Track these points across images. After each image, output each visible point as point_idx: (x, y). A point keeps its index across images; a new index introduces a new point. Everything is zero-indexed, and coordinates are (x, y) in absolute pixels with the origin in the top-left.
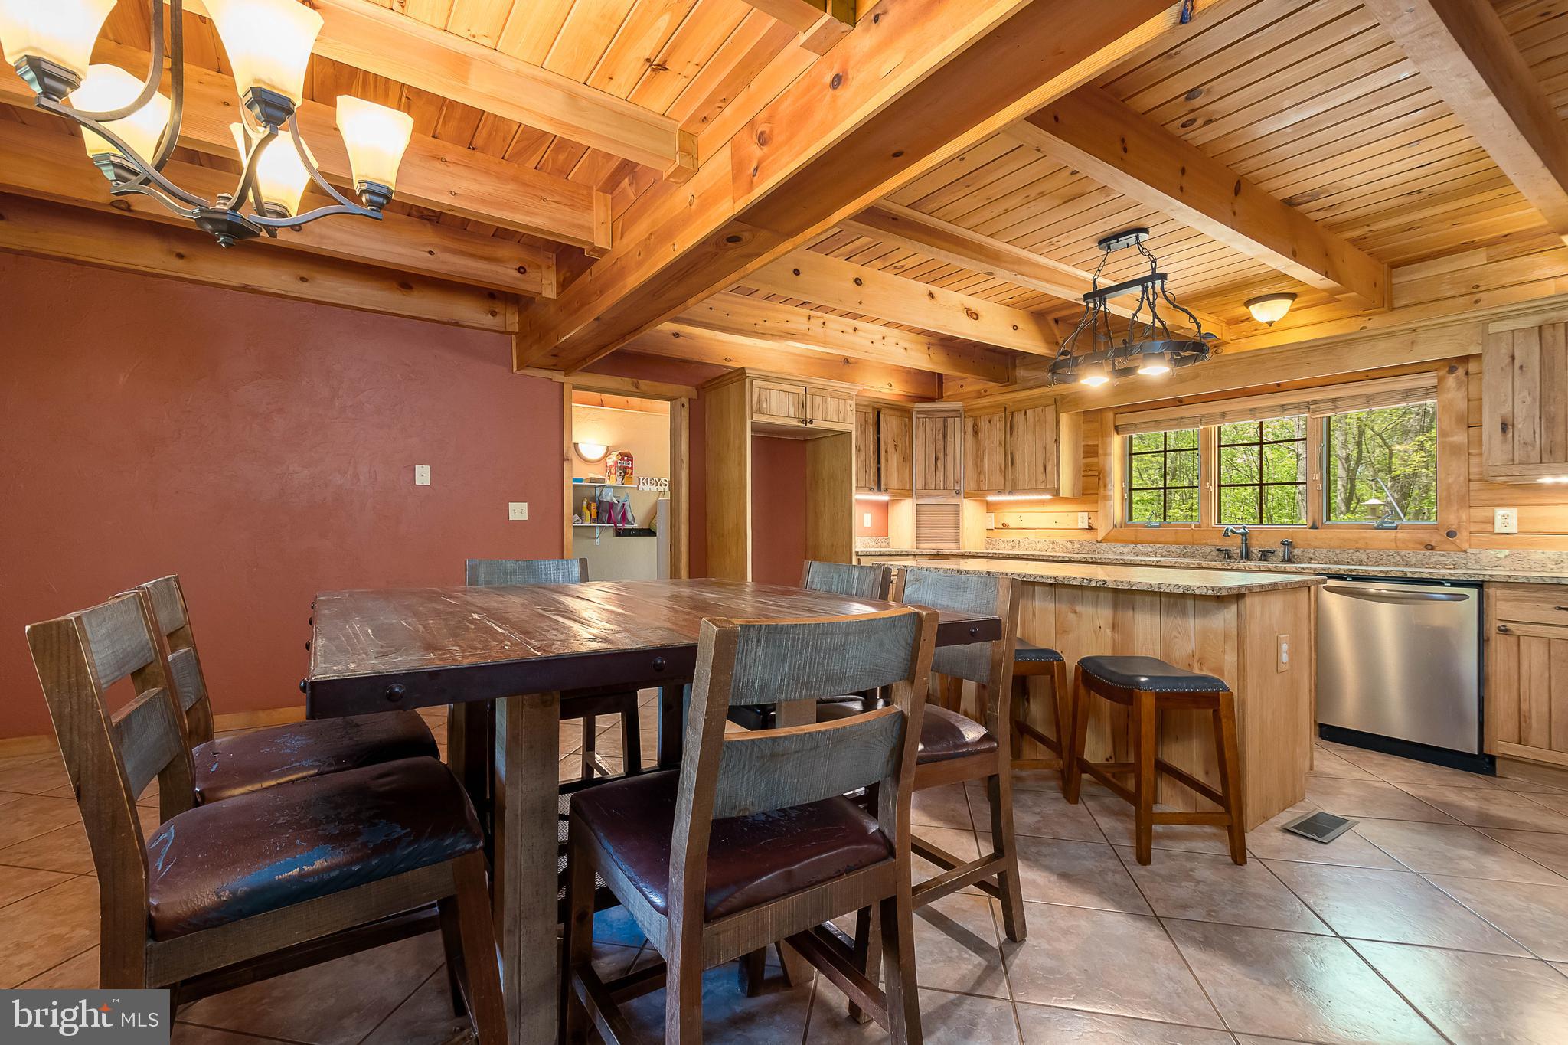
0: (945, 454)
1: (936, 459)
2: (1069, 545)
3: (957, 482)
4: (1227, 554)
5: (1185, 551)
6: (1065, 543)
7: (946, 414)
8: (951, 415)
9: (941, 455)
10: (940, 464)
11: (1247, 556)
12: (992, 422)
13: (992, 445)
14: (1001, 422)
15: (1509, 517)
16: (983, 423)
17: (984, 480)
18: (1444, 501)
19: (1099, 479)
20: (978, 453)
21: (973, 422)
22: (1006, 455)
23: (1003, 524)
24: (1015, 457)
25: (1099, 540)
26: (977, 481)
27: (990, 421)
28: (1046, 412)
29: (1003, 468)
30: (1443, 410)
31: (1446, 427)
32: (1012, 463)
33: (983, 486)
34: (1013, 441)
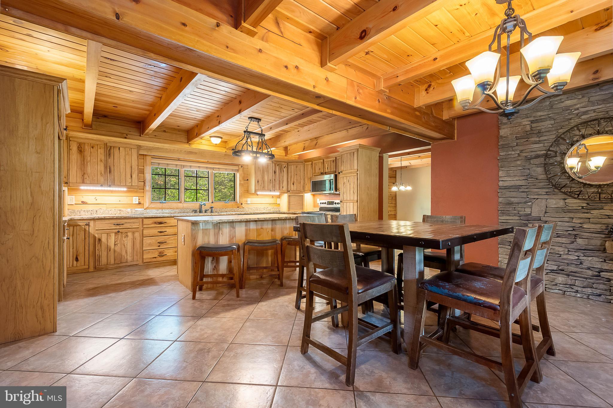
5: (181, 211)
12: (94, 148)
13: (95, 160)
14: (102, 150)
15: (249, 200)
16: (86, 147)
17: (88, 178)
18: (240, 197)
19: (144, 183)
20: (83, 163)
21: (78, 145)
22: (106, 167)
23: (82, 202)
24: (112, 169)
25: (145, 208)
26: (82, 178)
27: (93, 148)
28: (132, 151)
29: (103, 173)
30: (240, 175)
31: (241, 179)
32: (110, 172)
33: (87, 181)
34: (110, 161)
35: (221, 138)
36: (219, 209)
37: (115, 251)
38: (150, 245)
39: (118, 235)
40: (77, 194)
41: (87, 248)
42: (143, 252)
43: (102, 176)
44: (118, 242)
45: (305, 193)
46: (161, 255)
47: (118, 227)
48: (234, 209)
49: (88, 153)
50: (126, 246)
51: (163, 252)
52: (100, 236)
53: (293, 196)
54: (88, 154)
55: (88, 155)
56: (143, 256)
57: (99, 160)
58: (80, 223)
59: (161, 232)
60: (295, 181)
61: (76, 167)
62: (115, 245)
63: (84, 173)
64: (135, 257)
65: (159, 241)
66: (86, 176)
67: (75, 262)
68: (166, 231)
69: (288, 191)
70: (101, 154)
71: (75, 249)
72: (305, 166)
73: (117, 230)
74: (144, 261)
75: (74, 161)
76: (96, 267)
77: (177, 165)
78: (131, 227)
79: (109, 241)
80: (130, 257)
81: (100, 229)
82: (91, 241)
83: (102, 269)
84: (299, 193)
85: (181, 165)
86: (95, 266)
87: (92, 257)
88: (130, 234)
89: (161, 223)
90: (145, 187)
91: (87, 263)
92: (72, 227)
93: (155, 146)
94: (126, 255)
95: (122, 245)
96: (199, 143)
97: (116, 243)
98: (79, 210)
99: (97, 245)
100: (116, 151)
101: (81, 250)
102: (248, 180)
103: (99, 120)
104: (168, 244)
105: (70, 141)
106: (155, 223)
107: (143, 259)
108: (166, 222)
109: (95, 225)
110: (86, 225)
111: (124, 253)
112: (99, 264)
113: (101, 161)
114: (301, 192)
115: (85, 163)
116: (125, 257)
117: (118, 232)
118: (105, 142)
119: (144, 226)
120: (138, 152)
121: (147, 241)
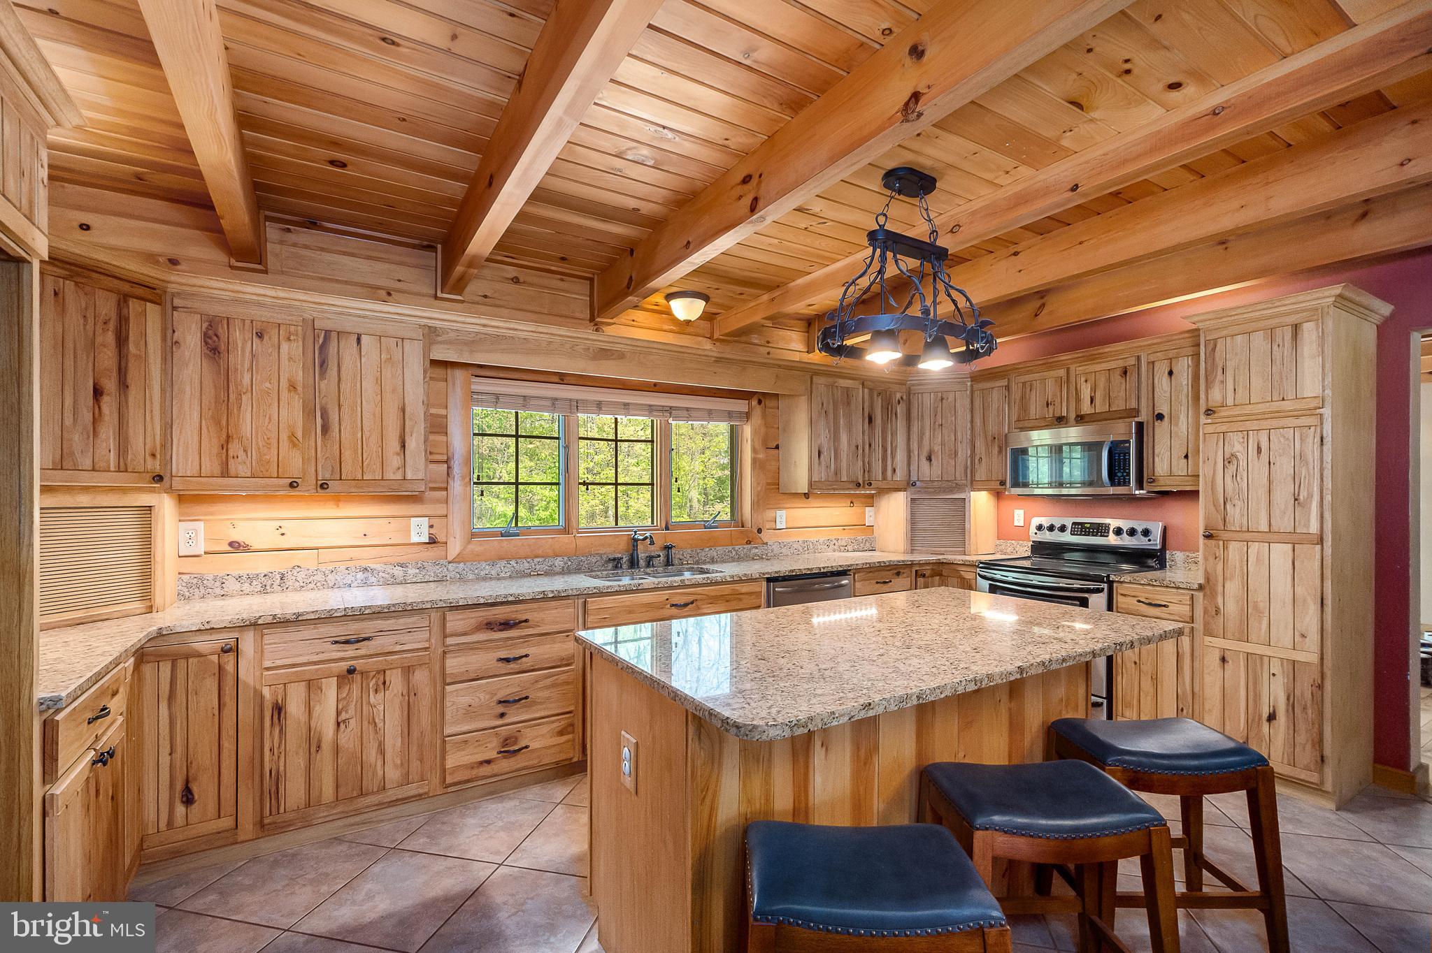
0: (123, 385)
1: (98, 393)
2: (398, 572)
3: (153, 455)
4: (616, 563)
5: (569, 563)
6: (389, 569)
7: (126, 288)
8: (139, 291)
9: (110, 385)
10: (108, 404)
11: (633, 563)
12: (266, 338)
13: (267, 385)
14: (294, 345)
15: (782, 517)
16: (237, 335)
17: (241, 454)
18: (756, 505)
19: (449, 468)
20: (223, 396)
21: (205, 325)
22: (309, 412)
23: (231, 544)
24: (334, 417)
25: (450, 558)
26: (219, 455)
27: (260, 336)
28: (406, 349)
29: (299, 434)
30: (755, 432)
31: (757, 447)
32: (325, 429)
33: (240, 467)
34: (327, 386)
35: (706, 298)
36: (689, 551)
37: (337, 749)
38: (470, 712)
39: (351, 682)
40: (212, 514)
41: (228, 745)
42: (444, 742)
43: (294, 445)
44: (351, 712)
45: (974, 490)
46: (510, 748)
47: (350, 651)
48: (737, 548)
49: (243, 355)
50: (380, 725)
51: (516, 738)
52: (281, 691)
53: (926, 502)
54: (243, 361)
55: (243, 366)
56: (443, 759)
57: (284, 384)
58: (202, 644)
59: (507, 660)
60: (937, 448)
61: (196, 415)
62: (338, 724)
63: (228, 437)
64: (415, 765)
65: (501, 695)
66: (234, 448)
67: (180, 809)
68: (526, 656)
69: (909, 485)
70: (290, 359)
71: (179, 754)
72: (977, 394)
73: (344, 665)
74: (449, 780)
75: (188, 389)
76: (266, 821)
77: (556, 399)
78: (398, 648)
79: (317, 710)
80: (395, 766)
81: (279, 663)
82: (247, 713)
83: (290, 825)
84: (951, 491)
85: (570, 400)
86: (262, 817)
87: (250, 782)
88: (396, 680)
89: (506, 625)
90: (451, 482)
91: (228, 806)
92: (169, 665)
93: (485, 330)
94: (380, 763)
95: (365, 723)
96: (628, 322)
97: (343, 716)
98: (220, 575)
99: (267, 732)
100: (349, 346)
101: (204, 755)
102: (777, 447)
103: (292, 237)
104: (534, 703)
105: (174, 308)
106: (489, 626)
107: (444, 771)
108: (526, 621)
109: (260, 652)
110: (224, 651)
111: (372, 755)
112: (274, 810)
113: (292, 387)
114: (959, 487)
115: (232, 397)
116: (375, 773)
117: (351, 671)
118: (306, 316)
119: (450, 641)
120: (426, 350)
121: (458, 697)
